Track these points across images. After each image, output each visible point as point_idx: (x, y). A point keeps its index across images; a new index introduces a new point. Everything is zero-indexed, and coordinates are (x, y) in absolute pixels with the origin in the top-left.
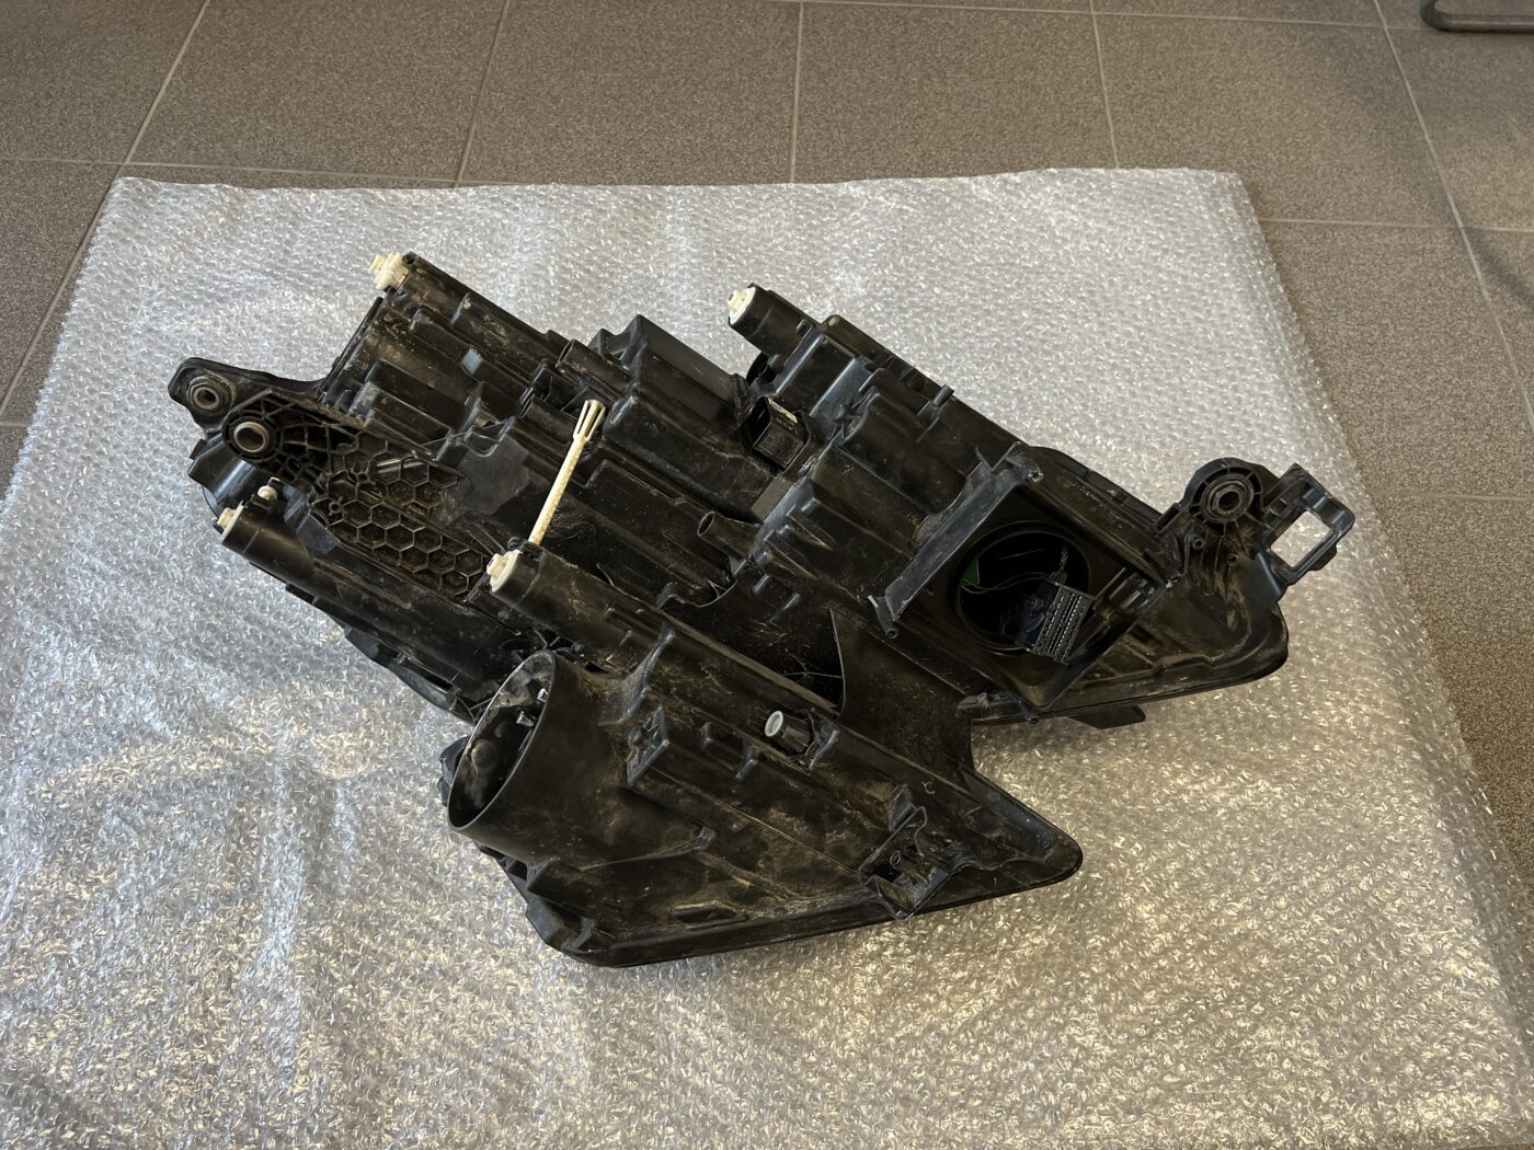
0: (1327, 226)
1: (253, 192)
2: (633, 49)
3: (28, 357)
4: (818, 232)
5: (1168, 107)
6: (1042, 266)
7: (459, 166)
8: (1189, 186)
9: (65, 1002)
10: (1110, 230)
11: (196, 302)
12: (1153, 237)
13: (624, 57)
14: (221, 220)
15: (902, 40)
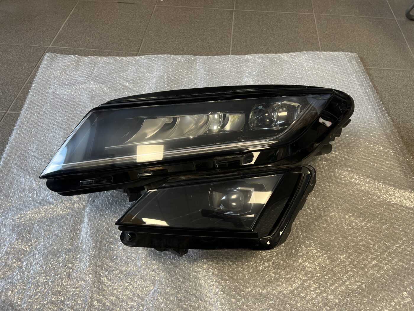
1: (83, 57)
2: (188, 21)
4: (239, 68)
5: (335, 38)
6: (302, 77)
7: (139, 49)
8: (343, 56)
9: (20, 281)
10: (321, 68)
11: (67, 85)
12: (334, 70)
13: (185, 23)
14: (74, 64)
15: (261, 20)
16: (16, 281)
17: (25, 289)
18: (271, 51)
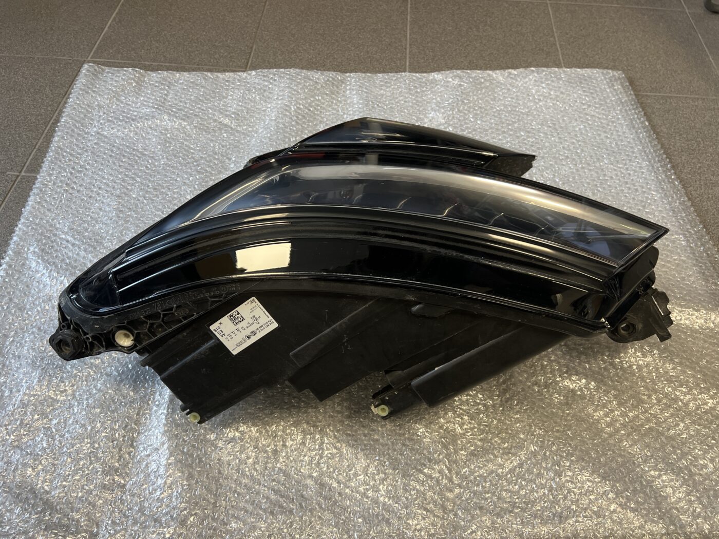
0: (667, 97)
1: (149, 72)
2: (330, 14)
3: (38, 144)
4: (420, 95)
5: (586, 43)
6: (529, 112)
7: (247, 63)
8: (599, 77)
9: (48, 451)
10: (561, 96)
11: (121, 121)
12: (583, 100)
13: (325, 17)
14: (134, 84)
15: (458, 12)
16: (39, 451)
17: (55, 465)
18: (477, 65)
